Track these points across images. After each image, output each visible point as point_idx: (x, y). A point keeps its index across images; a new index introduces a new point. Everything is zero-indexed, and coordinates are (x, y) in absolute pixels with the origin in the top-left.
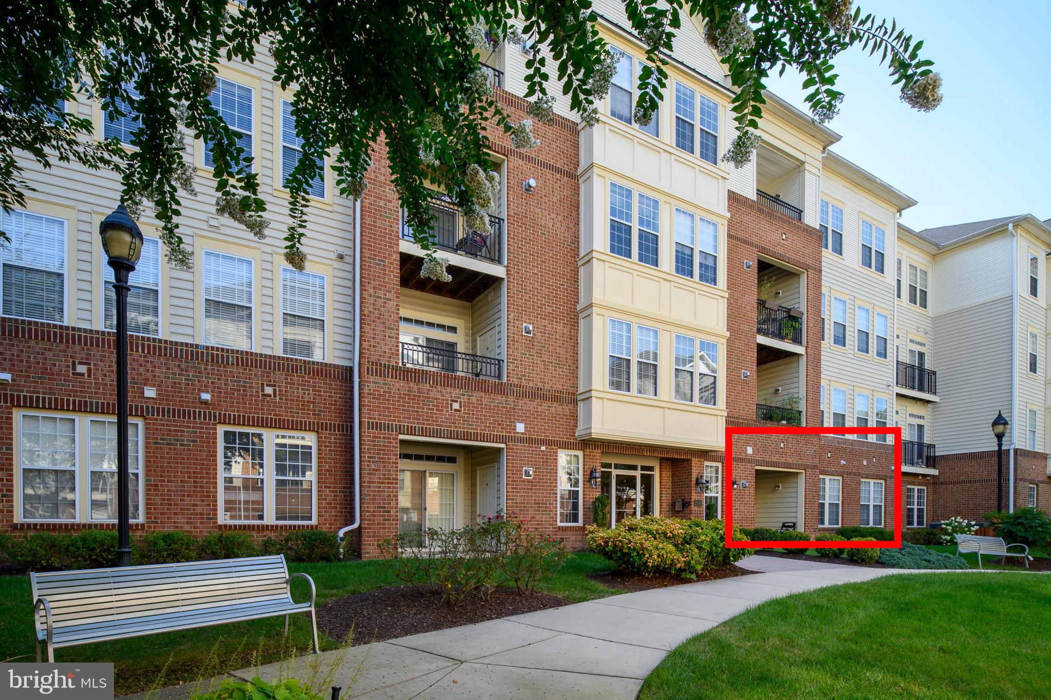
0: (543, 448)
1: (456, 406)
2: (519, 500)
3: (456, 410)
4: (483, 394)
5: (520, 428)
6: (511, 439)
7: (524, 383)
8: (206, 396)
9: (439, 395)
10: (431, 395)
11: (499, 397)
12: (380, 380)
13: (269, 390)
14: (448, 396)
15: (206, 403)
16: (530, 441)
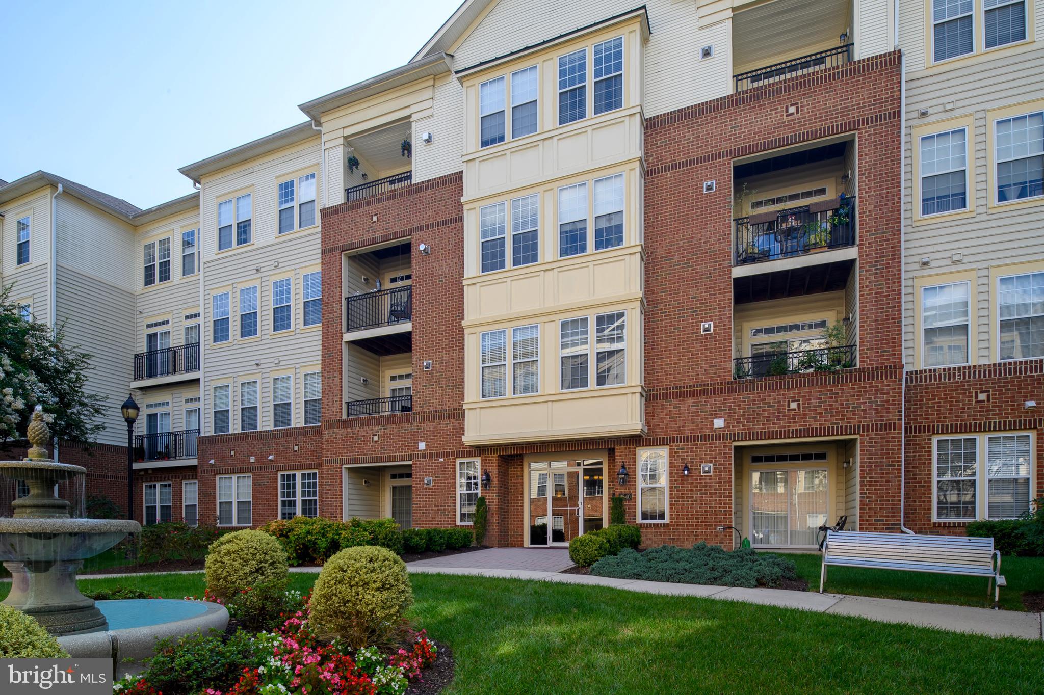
0: (441, 460)
1: (376, 438)
2: (422, 504)
3: (376, 442)
4: (394, 426)
5: (422, 446)
6: (416, 456)
7: (425, 409)
8: (271, 457)
9: (365, 434)
10: (360, 434)
11: (406, 425)
12: (331, 431)
13: (296, 448)
14: (370, 433)
15: (271, 461)
16: (431, 455)
